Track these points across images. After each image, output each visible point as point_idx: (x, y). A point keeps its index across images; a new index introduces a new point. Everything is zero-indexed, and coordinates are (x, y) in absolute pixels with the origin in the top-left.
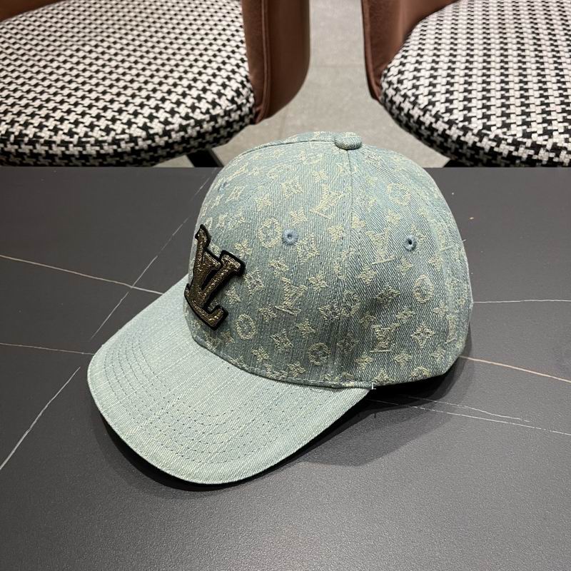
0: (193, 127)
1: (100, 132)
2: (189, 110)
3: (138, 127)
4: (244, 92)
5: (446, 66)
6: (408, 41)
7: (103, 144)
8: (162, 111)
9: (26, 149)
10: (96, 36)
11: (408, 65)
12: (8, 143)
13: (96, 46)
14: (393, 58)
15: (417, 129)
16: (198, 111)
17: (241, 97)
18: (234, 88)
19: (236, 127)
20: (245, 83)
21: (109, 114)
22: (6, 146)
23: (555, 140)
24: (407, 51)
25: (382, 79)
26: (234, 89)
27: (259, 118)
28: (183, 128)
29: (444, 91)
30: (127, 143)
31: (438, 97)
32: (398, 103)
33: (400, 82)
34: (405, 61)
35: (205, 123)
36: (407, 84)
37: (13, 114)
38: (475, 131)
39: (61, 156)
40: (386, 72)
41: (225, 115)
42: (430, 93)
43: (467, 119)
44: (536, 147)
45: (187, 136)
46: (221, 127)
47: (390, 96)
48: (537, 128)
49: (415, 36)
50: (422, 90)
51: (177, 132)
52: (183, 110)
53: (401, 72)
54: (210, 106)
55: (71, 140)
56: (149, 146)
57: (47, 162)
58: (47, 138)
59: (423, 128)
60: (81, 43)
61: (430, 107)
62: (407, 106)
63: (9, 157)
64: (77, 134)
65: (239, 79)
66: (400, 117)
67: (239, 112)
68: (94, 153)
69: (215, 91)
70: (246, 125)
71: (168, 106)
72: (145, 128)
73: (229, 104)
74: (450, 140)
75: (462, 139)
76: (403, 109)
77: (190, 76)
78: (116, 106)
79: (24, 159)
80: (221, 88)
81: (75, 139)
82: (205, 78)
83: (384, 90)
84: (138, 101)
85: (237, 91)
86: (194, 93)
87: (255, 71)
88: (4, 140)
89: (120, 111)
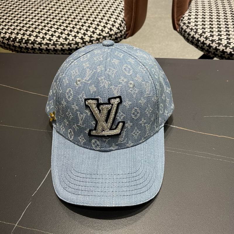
0: (102, 39)
1: (63, 40)
2: (101, 32)
3: (79, 38)
4: (123, 25)
5: (208, 17)
6: (191, 6)
7: (64, 45)
8: (89, 31)
9: (30, 46)
11: (192, 16)
12: (22, 43)
13: (56, 3)
14: (185, 13)
15: (196, 43)
16: (104, 32)
17: (122, 27)
19: (119, 40)
20: (123, 21)
21: (66, 32)
22: (21, 44)
24: (191, 10)
25: (180, 21)
26: (119, 23)
27: (128, 36)
28: (98, 39)
29: (209, 27)
30: (74, 45)
31: (206, 30)
32: (188, 32)
33: (189, 23)
34: (191, 14)
35: (107, 37)
36: (192, 24)
37: (24, 31)
38: (224, 45)
39: (45, 50)
40: (182, 18)
41: (115, 34)
42: (203, 28)
43: (220, 39)
46: (113, 39)
47: (184, 29)
49: (193, 4)
50: (199, 26)
51: (95, 41)
52: (98, 32)
53: (189, 19)
54: (109, 30)
55: (50, 43)
57: (38, 52)
58: (40, 42)
59: (200, 43)
61: (203, 34)
62: (192, 33)
63: (22, 49)
64: (53, 40)
65: (121, 19)
66: (188, 38)
67: (120, 34)
68: (60, 48)
69: (111, 24)
70: (122, 39)
72: (82, 38)
73: (117, 30)
74: (212, 48)
75: (218, 48)
76: (190, 35)
77: (100, 17)
78: (69, 29)
79: (28, 50)
80: (113, 23)
81: (52, 42)
82: (106, 18)
83: (181, 26)
84: (78, 27)
85: (120, 24)
86: (102, 24)
87: (128, 16)
88: (20, 42)
89: (71, 31)
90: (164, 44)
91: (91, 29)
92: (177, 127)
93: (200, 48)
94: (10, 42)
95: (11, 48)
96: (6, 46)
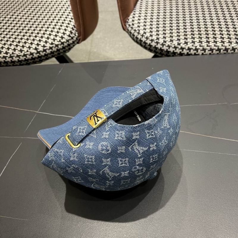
0: (55, 47)
1: (18, 52)
2: (53, 41)
3: (33, 49)
4: (74, 32)
5: (150, 18)
6: (135, 9)
7: (20, 56)
8: (42, 42)
10: (12, 11)
11: (136, 18)
13: (13, 15)
14: (130, 15)
15: (140, 43)
16: (56, 41)
17: (72, 34)
18: (70, 31)
19: (72, 46)
20: (74, 28)
21: (21, 44)
23: (189, 46)
24: (135, 12)
25: (126, 23)
27: (80, 41)
28: (51, 48)
29: (149, 28)
30: (29, 55)
31: (147, 30)
32: (133, 33)
33: (133, 24)
34: (134, 16)
35: (59, 45)
36: (136, 26)
38: (161, 43)
39: (4, 62)
40: (127, 20)
41: (67, 42)
42: (144, 29)
43: (158, 39)
44: (182, 49)
45: (53, 51)
46: (66, 46)
47: (130, 30)
48: (182, 41)
49: (138, 5)
50: (141, 28)
51: (49, 50)
52: (50, 41)
53: (133, 21)
54: (61, 39)
55: (7, 56)
56: (38, 56)
59: (142, 42)
60: (6, 14)
61: (144, 35)
62: (136, 34)
64: (9, 53)
65: (71, 27)
66: (134, 38)
67: (72, 40)
68: (17, 60)
69: (62, 32)
70: (76, 44)
71: (44, 40)
72: (36, 49)
73: (68, 37)
74: (152, 47)
75: (156, 46)
77: (52, 26)
78: (23, 41)
80: (64, 31)
81: (9, 55)
82: (57, 27)
84: (32, 38)
86: (54, 33)
89: (25, 43)
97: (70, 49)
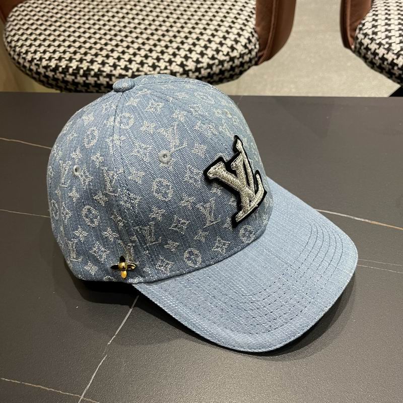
0: (217, 66)
1: (149, 68)
2: (215, 53)
3: (177, 65)
4: (253, 40)
8: (194, 53)
9: (91, 80)
11: (379, 21)
12: (78, 75)
13: (135, 5)
14: (365, 16)
15: (389, 70)
16: (221, 53)
17: (251, 44)
19: (246, 66)
20: (254, 33)
21: (154, 55)
22: (76, 78)
24: (376, 11)
25: (357, 31)
26: (247, 37)
27: (261, 60)
28: (210, 66)
32: (373, 50)
33: (375, 33)
34: (376, 18)
35: (226, 63)
36: (381, 35)
37: (81, 54)
40: (361, 26)
41: (240, 57)
42: (401, 42)
45: (212, 72)
46: (237, 66)
47: (366, 44)
49: (379, 1)
50: (393, 39)
51: (205, 69)
52: (210, 53)
53: (374, 26)
54: (230, 50)
55: (127, 73)
58: (108, 72)
59: (396, 68)
61: (402, 52)
62: (381, 52)
63: (77, 87)
64: (131, 69)
65: (250, 30)
66: (374, 60)
67: (249, 55)
69: (233, 39)
70: (252, 66)
72: (182, 65)
73: (242, 48)
76: (378, 54)
77: (212, 27)
78: (159, 49)
79: (89, 88)
80: (237, 36)
81: (130, 73)
82: (223, 29)
83: (359, 40)
84: (175, 45)
85: (249, 39)
86: (217, 40)
87: (263, 23)
88: (75, 74)
89: (162, 53)
90: (316, 77)
91: (198, 49)
92: (367, 221)
93: (396, 78)
94: (58, 74)
95: (60, 84)
96: (51, 82)
97: (241, 73)
